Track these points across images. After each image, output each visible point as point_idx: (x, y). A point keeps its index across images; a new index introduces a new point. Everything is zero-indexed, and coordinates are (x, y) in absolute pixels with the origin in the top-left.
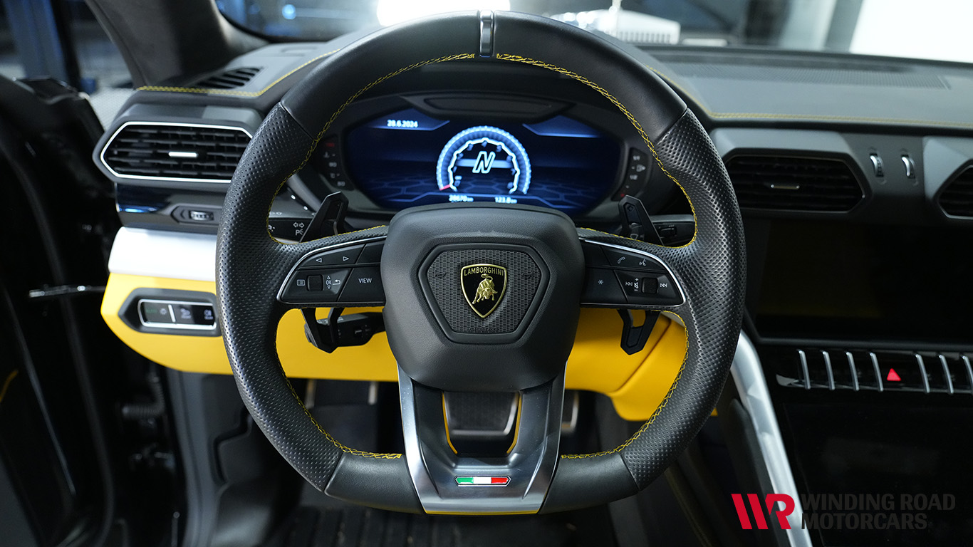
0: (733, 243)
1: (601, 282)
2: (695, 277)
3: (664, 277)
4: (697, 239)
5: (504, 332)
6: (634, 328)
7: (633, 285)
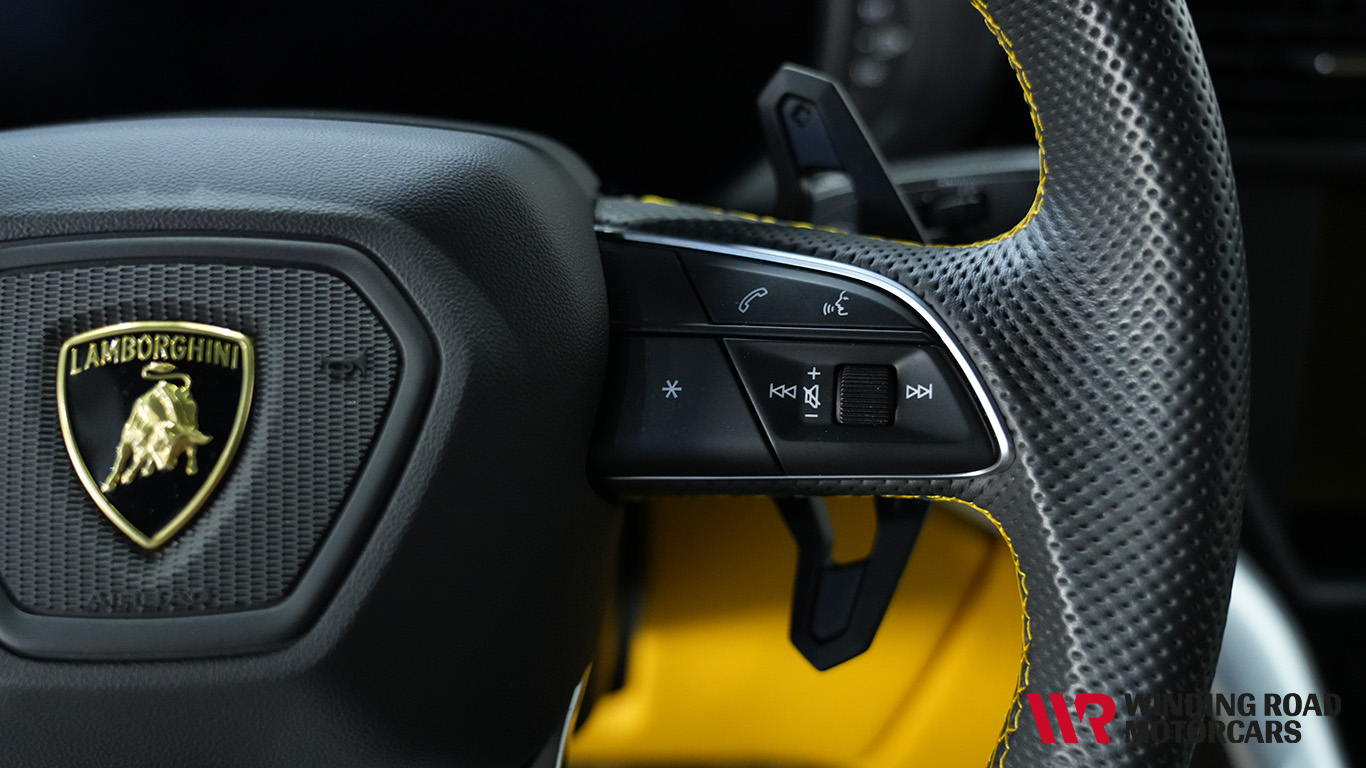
0: (1185, 202)
1: (672, 389)
2: (1041, 353)
3: (920, 358)
4: (1047, 206)
5: (240, 606)
6: (838, 568)
7: (801, 394)
